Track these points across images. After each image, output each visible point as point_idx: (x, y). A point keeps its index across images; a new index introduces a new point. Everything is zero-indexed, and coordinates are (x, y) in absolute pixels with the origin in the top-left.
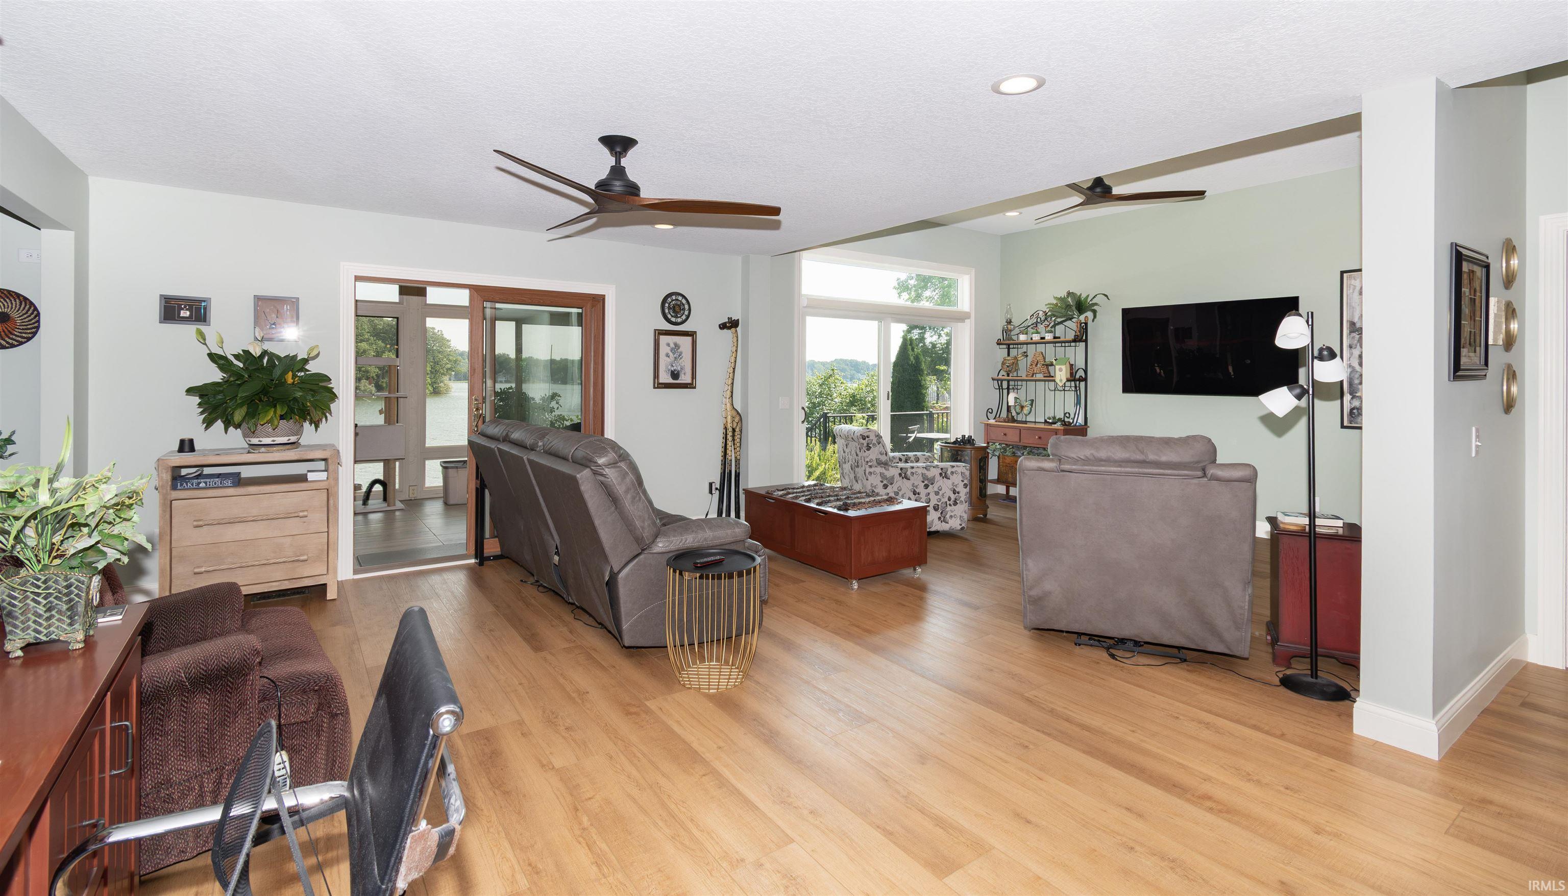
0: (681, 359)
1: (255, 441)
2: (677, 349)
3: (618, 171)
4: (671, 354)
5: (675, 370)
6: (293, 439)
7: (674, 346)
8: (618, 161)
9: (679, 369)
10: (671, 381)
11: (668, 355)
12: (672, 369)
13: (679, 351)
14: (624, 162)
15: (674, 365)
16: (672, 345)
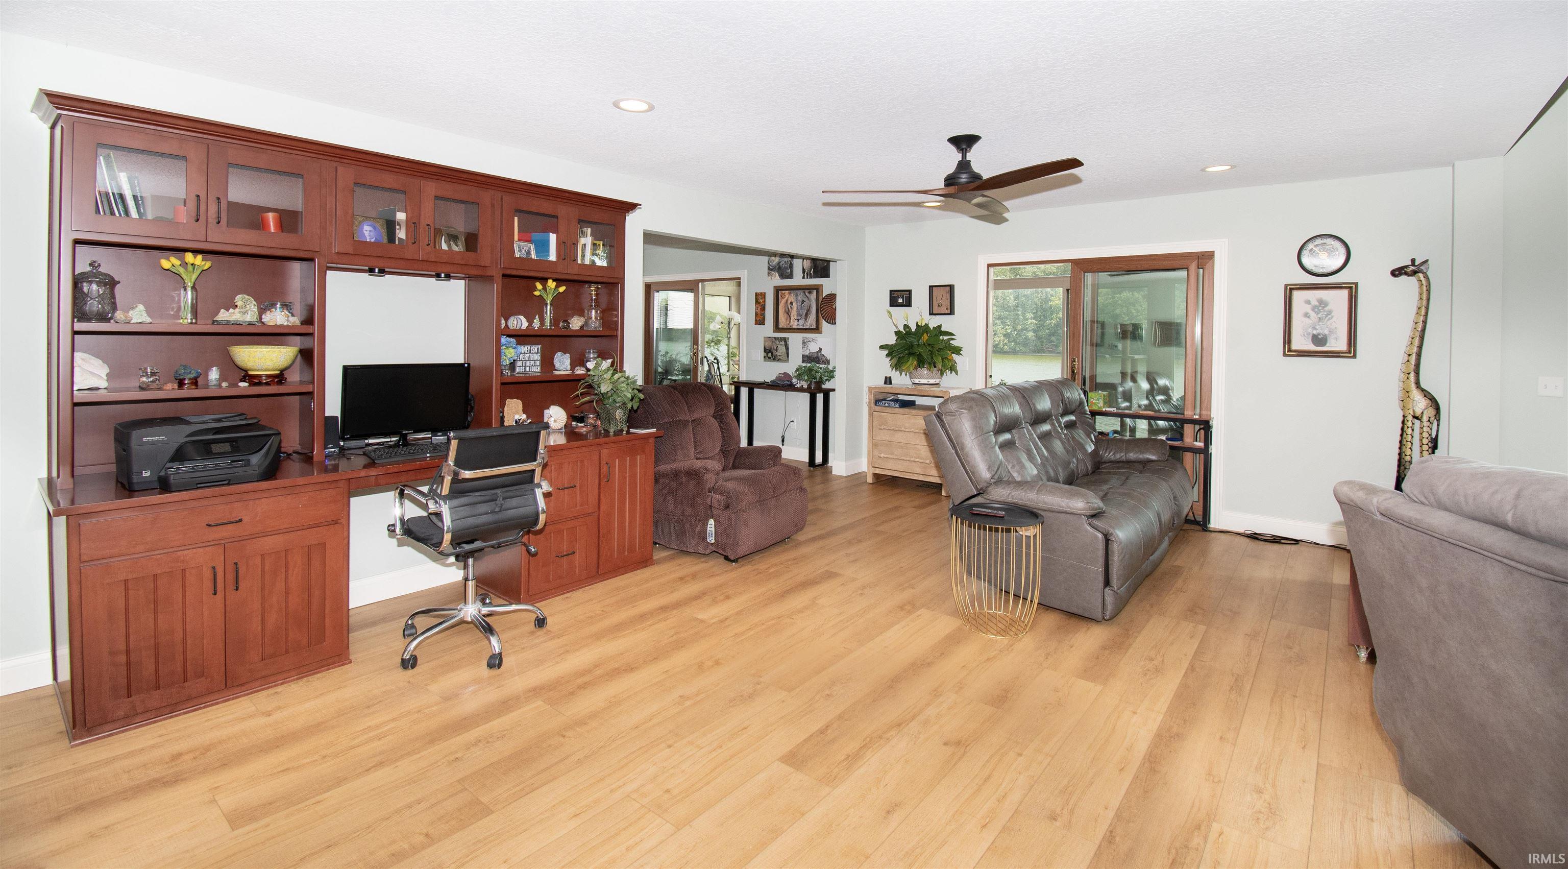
0: (1329, 319)
1: (917, 381)
2: (1323, 307)
3: (964, 166)
4: (1312, 314)
5: (1319, 334)
6: (937, 381)
7: (1317, 304)
8: (964, 156)
9: (1326, 332)
10: (1312, 347)
11: (1306, 315)
12: (1315, 332)
13: (1326, 309)
14: (969, 156)
15: (1317, 327)
16: (1315, 303)
